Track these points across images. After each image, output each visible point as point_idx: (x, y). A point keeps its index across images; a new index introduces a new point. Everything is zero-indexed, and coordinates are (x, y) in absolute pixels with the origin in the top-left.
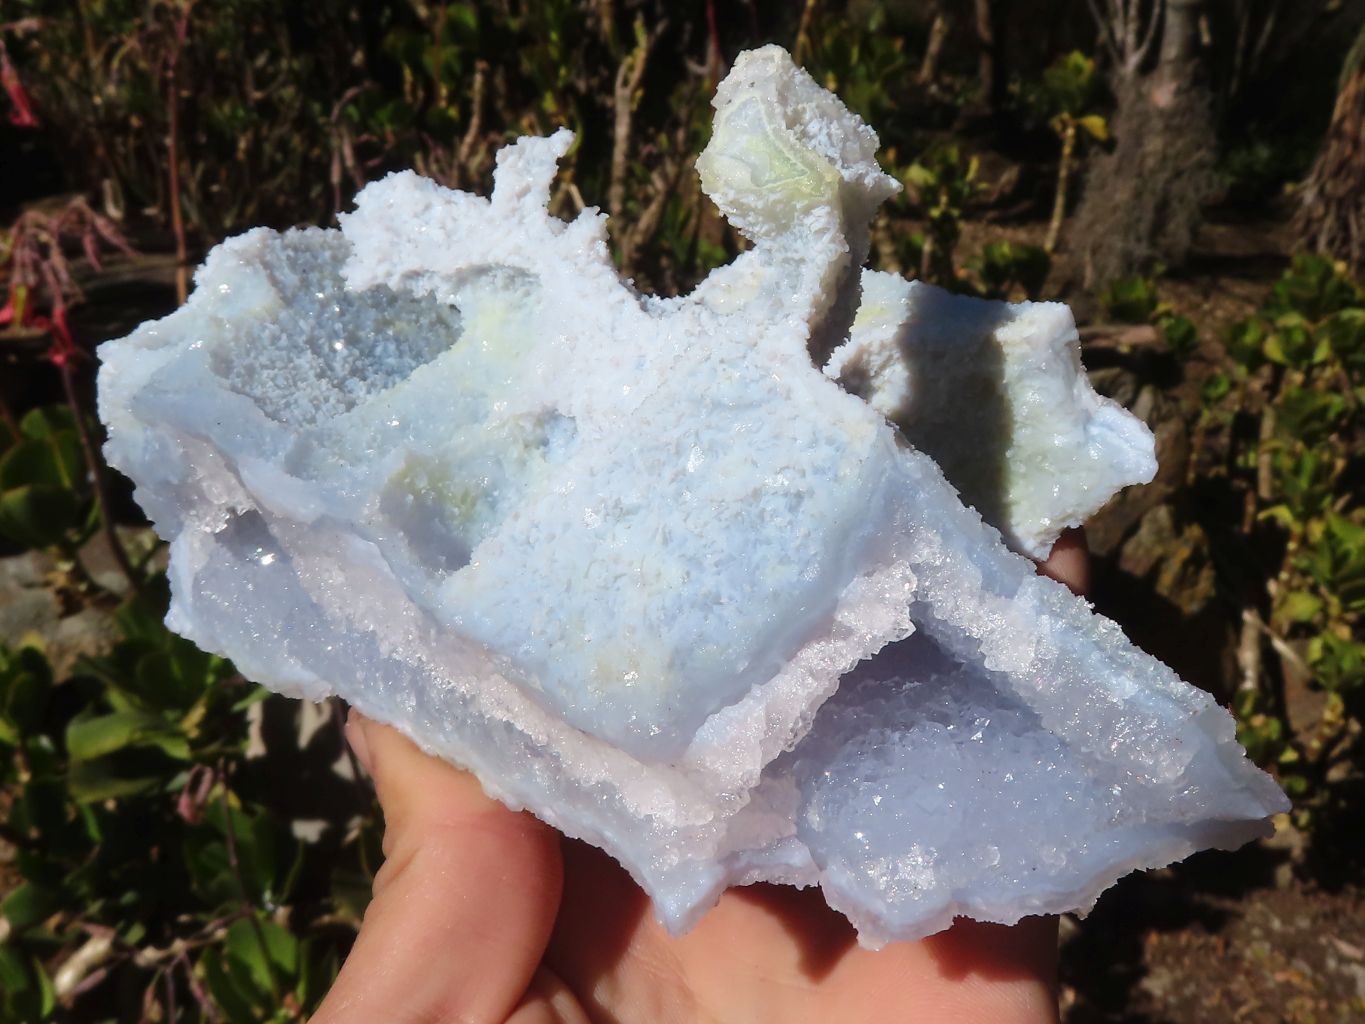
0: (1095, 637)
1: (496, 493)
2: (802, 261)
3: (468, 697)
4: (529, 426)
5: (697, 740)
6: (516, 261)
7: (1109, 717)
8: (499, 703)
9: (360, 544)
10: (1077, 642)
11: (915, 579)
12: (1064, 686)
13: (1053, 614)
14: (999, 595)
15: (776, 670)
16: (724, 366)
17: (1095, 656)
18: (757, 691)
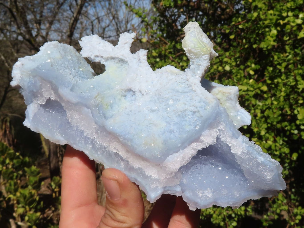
0: (255, 149)
1: (113, 105)
2: (200, 65)
3: (106, 147)
4: (123, 92)
5: (167, 159)
6: (122, 57)
7: (259, 164)
8: (115, 148)
9: (86, 109)
10: (251, 149)
11: (219, 132)
12: (249, 157)
13: (246, 143)
14: (235, 138)
15: (186, 147)
16: (179, 84)
17: (255, 152)
18: (181, 151)
